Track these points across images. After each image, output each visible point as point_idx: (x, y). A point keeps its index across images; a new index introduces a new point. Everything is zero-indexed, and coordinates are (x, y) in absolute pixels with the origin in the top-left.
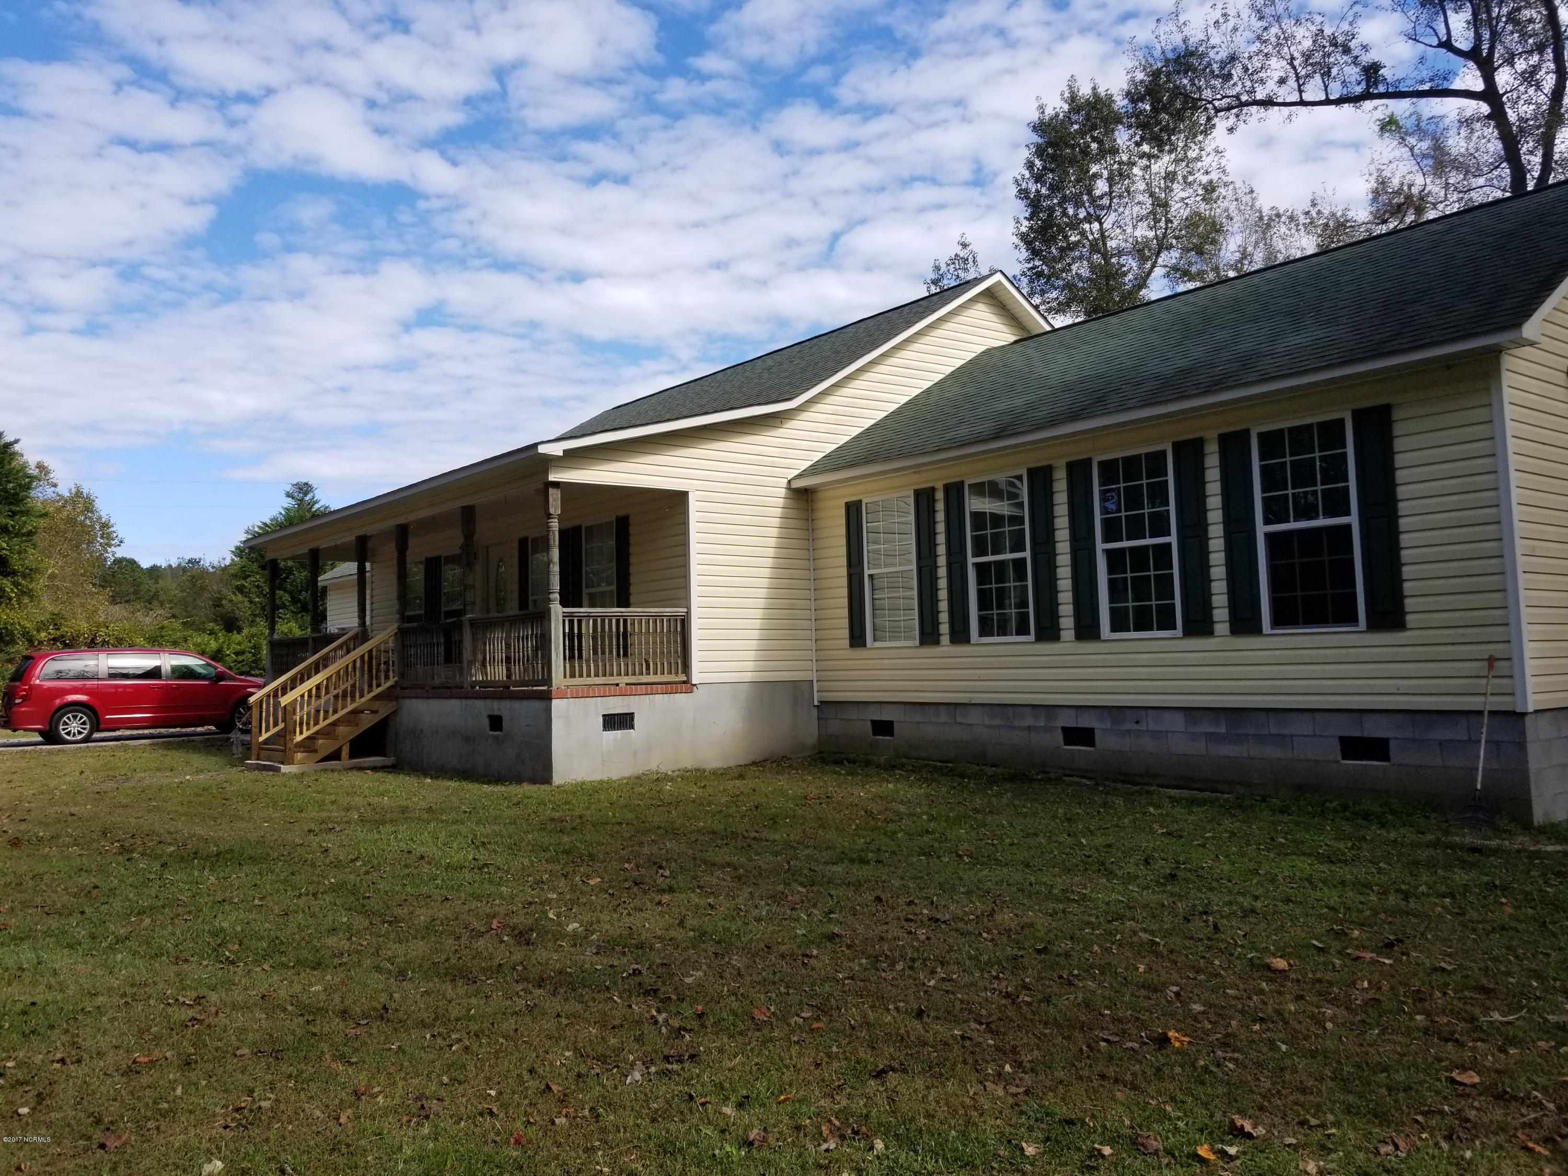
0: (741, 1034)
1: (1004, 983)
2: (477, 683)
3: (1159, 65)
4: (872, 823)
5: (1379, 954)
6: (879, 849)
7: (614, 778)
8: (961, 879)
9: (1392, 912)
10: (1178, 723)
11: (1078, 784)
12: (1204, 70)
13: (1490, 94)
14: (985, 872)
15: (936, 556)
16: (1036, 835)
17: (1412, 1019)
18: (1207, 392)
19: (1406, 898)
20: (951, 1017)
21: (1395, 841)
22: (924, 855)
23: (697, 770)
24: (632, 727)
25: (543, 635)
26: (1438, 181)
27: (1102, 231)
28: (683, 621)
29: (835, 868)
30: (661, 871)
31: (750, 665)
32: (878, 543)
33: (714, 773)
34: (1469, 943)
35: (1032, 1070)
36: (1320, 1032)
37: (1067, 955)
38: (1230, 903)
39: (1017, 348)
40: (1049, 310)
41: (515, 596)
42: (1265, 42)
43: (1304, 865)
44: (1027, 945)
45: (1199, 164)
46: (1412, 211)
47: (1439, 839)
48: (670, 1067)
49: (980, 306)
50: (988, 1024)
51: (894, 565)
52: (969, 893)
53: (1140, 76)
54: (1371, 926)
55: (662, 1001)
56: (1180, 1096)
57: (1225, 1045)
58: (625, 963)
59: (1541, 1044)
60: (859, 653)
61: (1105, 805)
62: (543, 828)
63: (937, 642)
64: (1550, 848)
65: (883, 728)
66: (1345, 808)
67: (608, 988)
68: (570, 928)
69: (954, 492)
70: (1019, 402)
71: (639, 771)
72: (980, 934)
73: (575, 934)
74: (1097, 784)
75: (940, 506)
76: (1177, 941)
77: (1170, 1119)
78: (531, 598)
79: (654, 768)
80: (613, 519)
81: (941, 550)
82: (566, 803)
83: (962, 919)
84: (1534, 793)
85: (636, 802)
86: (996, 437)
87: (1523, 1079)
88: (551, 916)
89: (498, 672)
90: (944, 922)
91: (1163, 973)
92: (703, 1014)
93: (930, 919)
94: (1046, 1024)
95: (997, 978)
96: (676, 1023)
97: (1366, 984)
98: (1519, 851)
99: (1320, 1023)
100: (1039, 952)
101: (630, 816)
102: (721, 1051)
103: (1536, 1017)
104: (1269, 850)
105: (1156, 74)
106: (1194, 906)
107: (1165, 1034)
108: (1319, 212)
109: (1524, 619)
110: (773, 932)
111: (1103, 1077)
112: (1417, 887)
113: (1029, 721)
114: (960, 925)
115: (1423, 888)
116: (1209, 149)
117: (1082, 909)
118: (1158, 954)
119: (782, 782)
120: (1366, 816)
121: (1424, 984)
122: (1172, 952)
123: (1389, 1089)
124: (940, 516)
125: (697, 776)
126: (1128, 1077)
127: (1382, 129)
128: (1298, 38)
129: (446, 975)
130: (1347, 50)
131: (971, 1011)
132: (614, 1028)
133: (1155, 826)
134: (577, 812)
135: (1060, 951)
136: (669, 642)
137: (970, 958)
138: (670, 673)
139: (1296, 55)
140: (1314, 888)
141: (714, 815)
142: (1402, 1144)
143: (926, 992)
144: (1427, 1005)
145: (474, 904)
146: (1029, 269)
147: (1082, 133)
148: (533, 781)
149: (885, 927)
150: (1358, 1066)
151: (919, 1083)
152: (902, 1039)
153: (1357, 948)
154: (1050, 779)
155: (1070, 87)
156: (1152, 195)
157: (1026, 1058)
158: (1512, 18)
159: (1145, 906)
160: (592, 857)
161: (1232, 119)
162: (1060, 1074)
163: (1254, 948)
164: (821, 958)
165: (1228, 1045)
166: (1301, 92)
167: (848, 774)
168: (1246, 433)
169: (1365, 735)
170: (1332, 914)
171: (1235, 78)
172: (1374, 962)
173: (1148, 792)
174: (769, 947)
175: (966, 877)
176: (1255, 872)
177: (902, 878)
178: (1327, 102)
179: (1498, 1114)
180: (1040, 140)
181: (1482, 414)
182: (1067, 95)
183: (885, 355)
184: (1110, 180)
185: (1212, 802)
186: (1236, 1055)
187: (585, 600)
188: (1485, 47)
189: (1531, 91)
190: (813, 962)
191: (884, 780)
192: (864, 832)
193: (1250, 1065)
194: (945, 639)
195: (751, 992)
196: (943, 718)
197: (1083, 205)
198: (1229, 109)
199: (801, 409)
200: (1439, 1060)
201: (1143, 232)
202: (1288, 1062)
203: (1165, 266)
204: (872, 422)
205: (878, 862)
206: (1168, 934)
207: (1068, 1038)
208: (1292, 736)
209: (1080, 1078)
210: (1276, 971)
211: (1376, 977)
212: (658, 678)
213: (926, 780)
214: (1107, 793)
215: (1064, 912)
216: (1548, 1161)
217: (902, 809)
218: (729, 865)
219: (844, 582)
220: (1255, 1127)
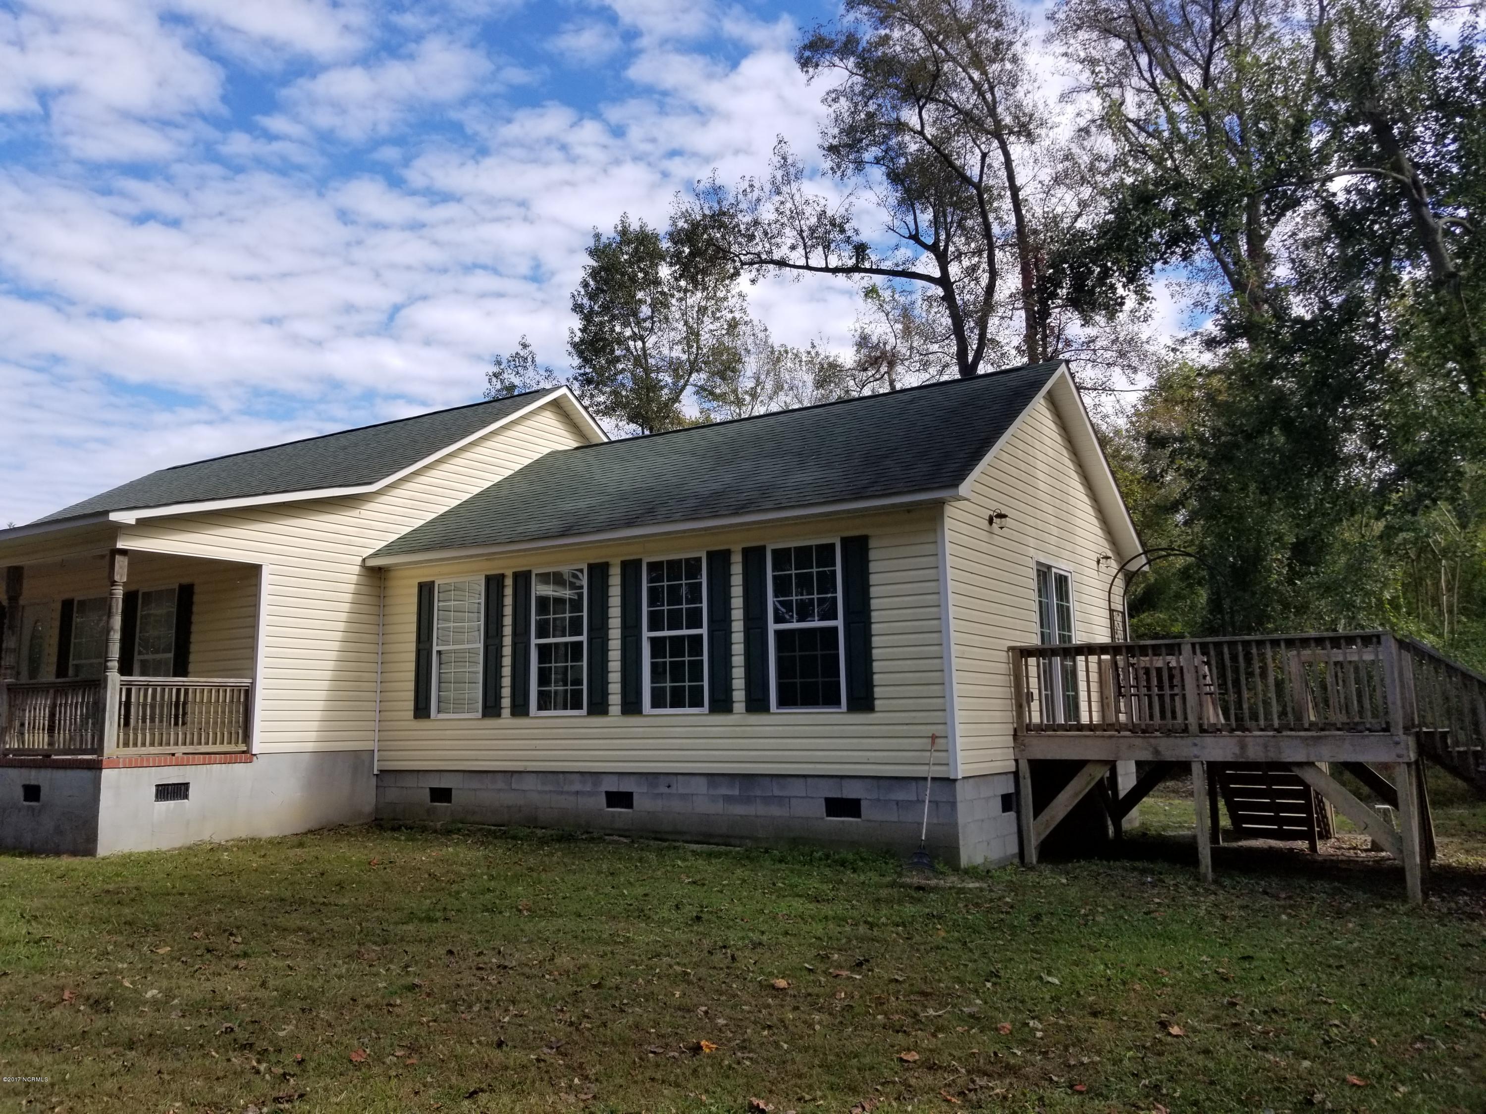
0: (341, 1074)
1: (568, 1015)
2: (10, 751)
3: (699, 218)
4: (437, 884)
5: (852, 971)
6: (445, 909)
7: (164, 849)
8: (522, 930)
9: (861, 939)
10: (701, 786)
11: (616, 842)
12: (734, 228)
13: (944, 281)
14: (543, 924)
15: (502, 636)
16: (584, 888)
17: (875, 1018)
18: (736, 514)
19: (871, 929)
20: (525, 1045)
21: (863, 883)
22: (487, 910)
23: (253, 839)
24: (186, 797)
25: (96, 703)
26: (905, 344)
27: (644, 349)
28: (247, 692)
29: (405, 927)
30: (232, 938)
31: (313, 736)
32: (449, 621)
33: (271, 842)
34: (914, 959)
35: (597, 1080)
36: (812, 1032)
37: (618, 988)
38: (743, 938)
39: (579, 453)
40: (598, 412)
41: (54, 659)
42: (782, 213)
43: (798, 905)
44: (584, 982)
45: (726, 304)
46: (885, 364)
47: (895, 881)
48: (282, 1106)
49: (548, 414)
50: (558, 1048)
51: (462, 643)
52: (530, 942)
53: (681, 224)
54: (846, 951)
55: (259, 1053)
56: (711, 1088)
57: (743, 1048)
58: (216, 1024)
59: (959, 1029)
60: (423, 724)
61: (641, 860)
62: (96, 899)
63: (498, 715)
64: (971, 885)
65: (441, 795)
66: (827, 857)
67: (202, 1046)
68: (149, 995)
69: (522, 579)
70: (582, 504)
71: (190, 841)
72: (543, 976)
73: (155, 1002)
74: (633, 842)
75: (509, 591)
76: (703, 971)
77: (705, 1105)
78: (72, 662)
79: (206, 838)
80: (176, 586)
81: (508, 631)
82: (117, 875)
83: (527, 965)
84: (961, 842)
85: (195, 873)
86: (563, 534)
87: (946, 1054)
88: (127, 984)
89: (39, 740)
90: (511, 968)
91: (694, 998)
92: (303, 1060)
93: (499, 967)
94: (604, 1044)
95: (562, 1011)
96: (279, 1070)
97: (843, 995)
98: (950, 888)
99: (811, 1026)
100: (595, 987)
101: (191, 886)
102: (326, 1089)
103: (956, 1010)
104: (771, 893)
105: (695, 225)
106: (716, 942)
107: (699, 1043)
108: (817, 354)
109: (957, 707)
110: (356, 987)
111: (653, 1079)
112: (879, 919)
113: (577, 787)
114: (526, 970)
115: (883, 920)
116: (733, 292)
117: (627, 949)
118: (689, 983)
119: (343, 849)
120: (843, 863)
121: (883, 991)
122: (700, 980)
123: (859, 1069)
124: (508, 601)
125: (253, 845)
126: (672, 1078)
127: (866, 295)
128: (807, 214)
129: (26, 1046)
130: (842, 231)
131: (542, 1039)
132: (218, 1079)
133: (683, 876)
134: (132, 884)
135: (612, 985)
136: (231, 712)
137: (538, 996)
138: (230, 743)
139: (804, 228)
140: (806, 923)
141: (279, 882)
142: (867, 1107)
143: (502, 1027)
144: (885, 1007)
145: (38, 977)
146: (581, 375)
147: (630, 263)
148: (74, 853)
149: (459, 976)
150: (837, 1055)
151: (506, 1099)
152: (487, 1066)
153: (836, 968)
154: (593, 839)
155: (623, 222)
156: (686, 323)
157: (591, 1072)
158: (961, 226)
159: (678, 944)
160: (157, 927)
161: (754, 273)
162: (619, 1081)
163: (762, 972)
164: (405, 1006)
165: (745, 1048)
166: (807, 258)
167: (407, 840)
168: (764, 548)
169: (844, 796)
170: (818, 942)
171: (758, 240)
172: (849, 978)
173: (675, 848)
174: (355, 1000)
175: (526, 928)
176: (762, 911)
177: (469, 933)
178: (826, 269)
179: (929, 1079)
180: (595, 264)
181: (929, 549)
182: (620, 228)
183: (462, 449)
184: (653, 306)
185: (727, 854)
186: (751, 1055)
187: (136, 667)
188: (942, 244)
189: (973, 284)
190: (398, 1010)
191: (442, 844)
192: (429, 894)
193: (760, 1060)
194: (506, 712)
195: (346, 1041)
196: (500, 785)
197: (629, 325)
198: (751, 263)
199: (379, 493)
200: (893, 1046)
201: (678, 353)
202: (789, 1057)
203: (695, 385)
204: (447, 509)
205: (446, 919)
206: (696, 965)
207: (623, 1053)
208: (790, 798)
209: (636, 1082)
210: (778, 989)
211: (850, 988)
212: (218, 748)
213: (483, 843)
214: (642, 850)
215: (612, 953)
216: (961, 1108)
217: (464, 870)
218: (300, 929)
219: (412, 656)
220: (766, 1105)
